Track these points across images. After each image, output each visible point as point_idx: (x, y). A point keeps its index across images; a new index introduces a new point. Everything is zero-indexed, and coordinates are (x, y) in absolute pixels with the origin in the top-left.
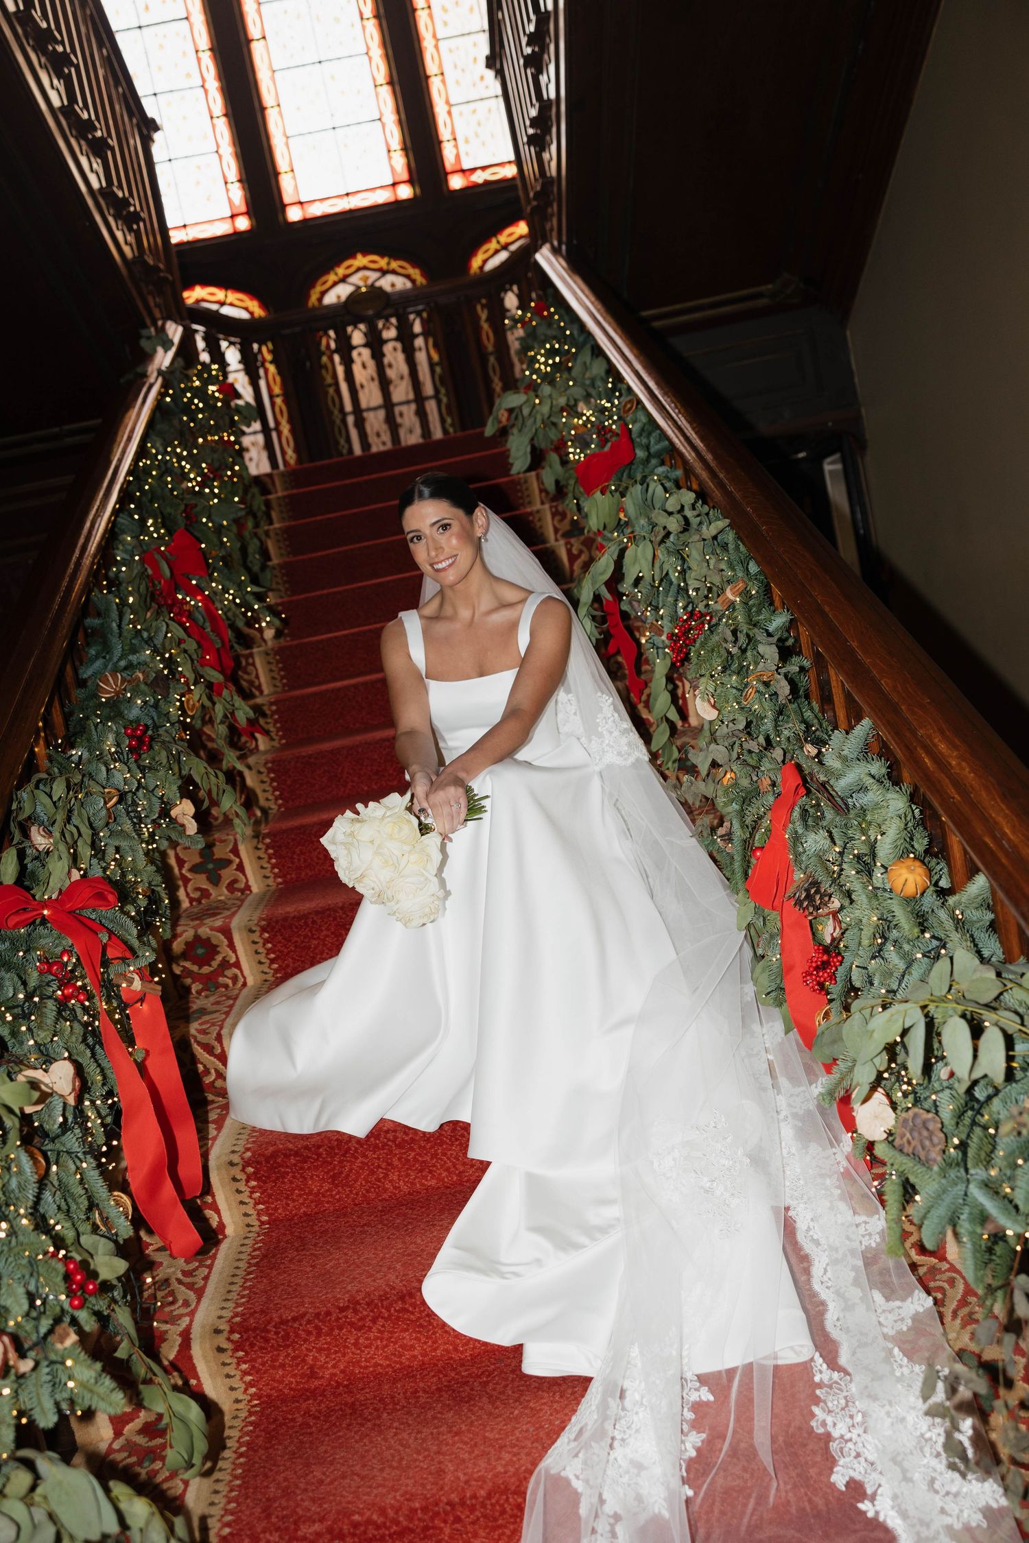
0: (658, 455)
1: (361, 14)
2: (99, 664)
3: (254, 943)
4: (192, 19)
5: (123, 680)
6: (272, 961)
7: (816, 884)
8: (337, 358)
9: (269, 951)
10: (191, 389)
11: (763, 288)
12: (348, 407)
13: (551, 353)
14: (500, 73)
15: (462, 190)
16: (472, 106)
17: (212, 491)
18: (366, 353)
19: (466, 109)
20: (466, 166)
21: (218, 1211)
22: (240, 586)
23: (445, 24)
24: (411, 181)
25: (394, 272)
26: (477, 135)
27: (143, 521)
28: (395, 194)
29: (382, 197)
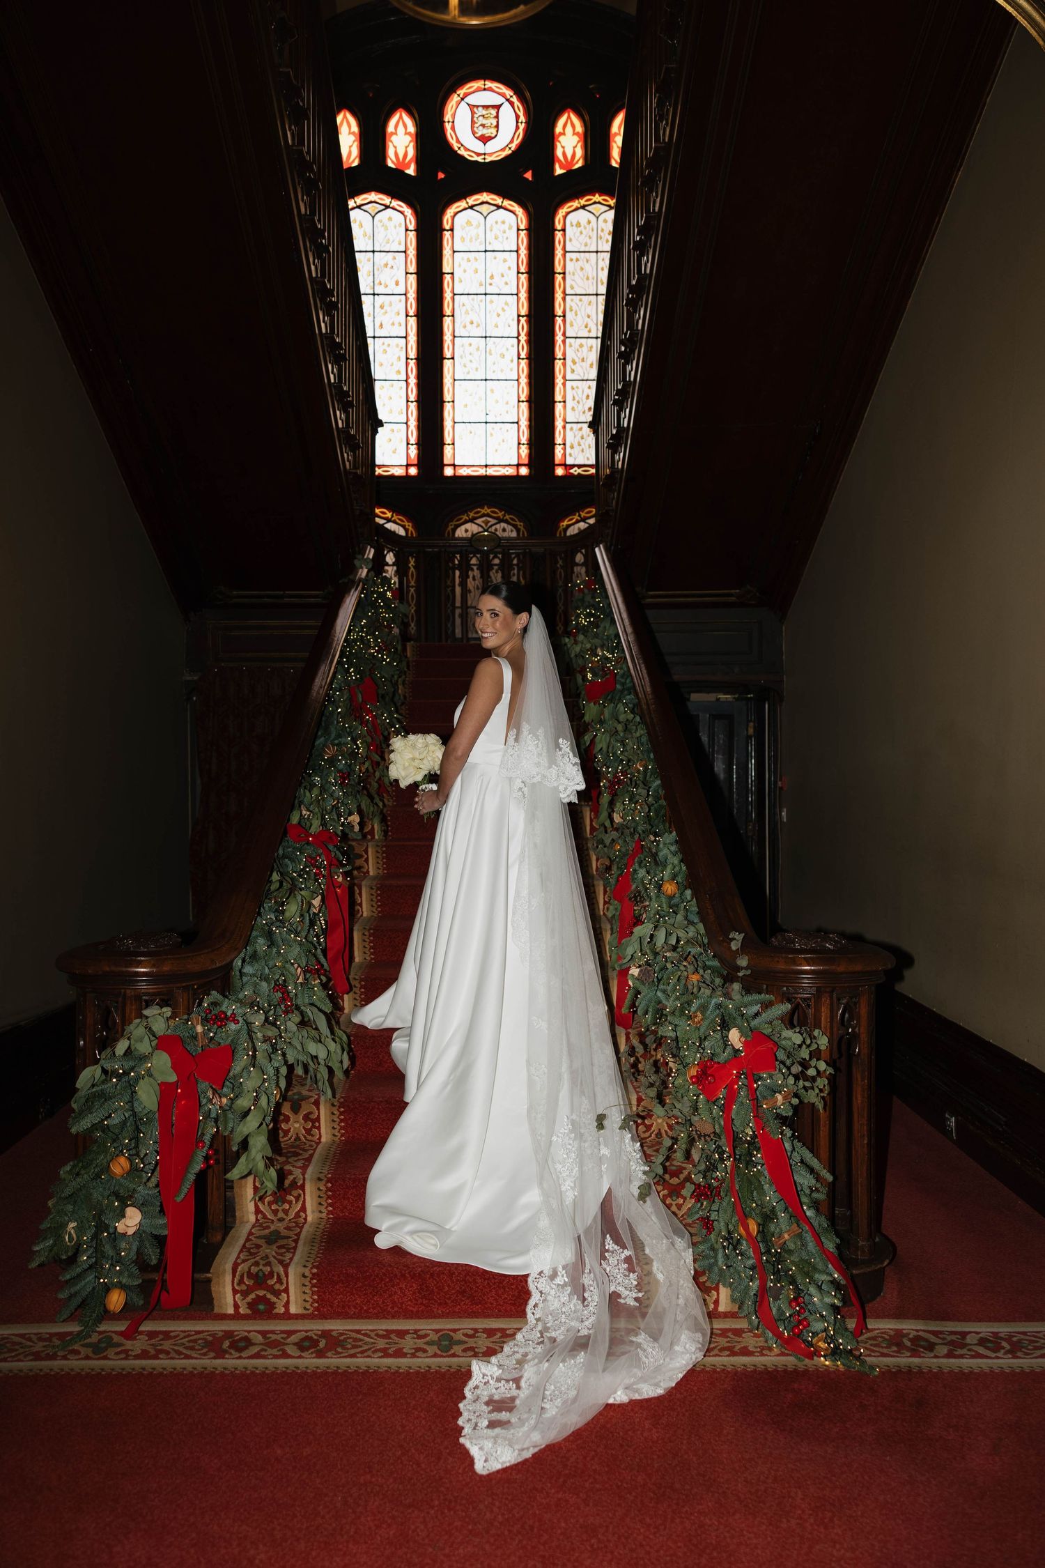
0: (629, 689)
1: (519, 355)
2: (322, 739)
3: (372, 895)
4: (409, 338)
5: (337, 750)
6: (379, 906)
7: (640, 892)
8: (457, 573)
9: (378, 901)
10: (377, 592)
11: (733, 591)
12: (458, 604)
13: (590, 615)
14: (596, 433)
15: (562, 476)
16: (580, 425)
17: (382, 656)
18: (477, 573)
19: (574, 426)
20: (568, 462)
21: (343, 1001)
22: (390, 714)
23: (573, 371)
24: (528, 465)
25: (506, 522)
26: (580, 445)
27: (349, 668)
28: (518, 472)
29: (510, 472)
